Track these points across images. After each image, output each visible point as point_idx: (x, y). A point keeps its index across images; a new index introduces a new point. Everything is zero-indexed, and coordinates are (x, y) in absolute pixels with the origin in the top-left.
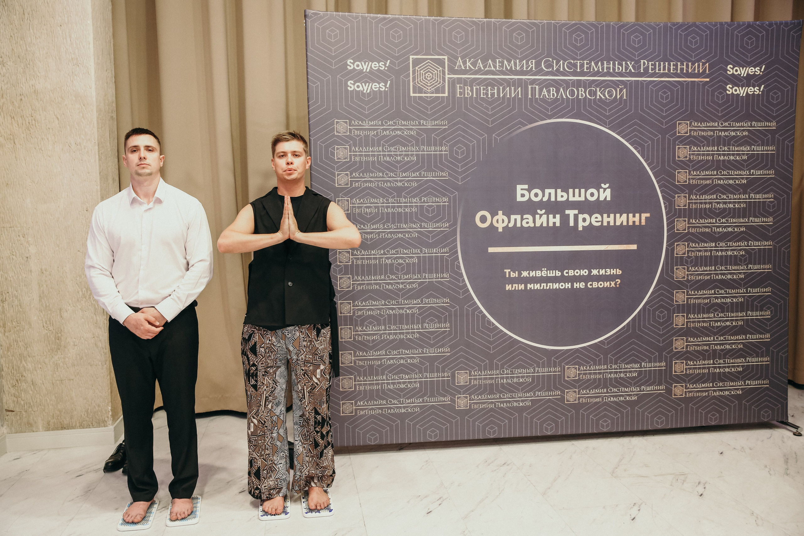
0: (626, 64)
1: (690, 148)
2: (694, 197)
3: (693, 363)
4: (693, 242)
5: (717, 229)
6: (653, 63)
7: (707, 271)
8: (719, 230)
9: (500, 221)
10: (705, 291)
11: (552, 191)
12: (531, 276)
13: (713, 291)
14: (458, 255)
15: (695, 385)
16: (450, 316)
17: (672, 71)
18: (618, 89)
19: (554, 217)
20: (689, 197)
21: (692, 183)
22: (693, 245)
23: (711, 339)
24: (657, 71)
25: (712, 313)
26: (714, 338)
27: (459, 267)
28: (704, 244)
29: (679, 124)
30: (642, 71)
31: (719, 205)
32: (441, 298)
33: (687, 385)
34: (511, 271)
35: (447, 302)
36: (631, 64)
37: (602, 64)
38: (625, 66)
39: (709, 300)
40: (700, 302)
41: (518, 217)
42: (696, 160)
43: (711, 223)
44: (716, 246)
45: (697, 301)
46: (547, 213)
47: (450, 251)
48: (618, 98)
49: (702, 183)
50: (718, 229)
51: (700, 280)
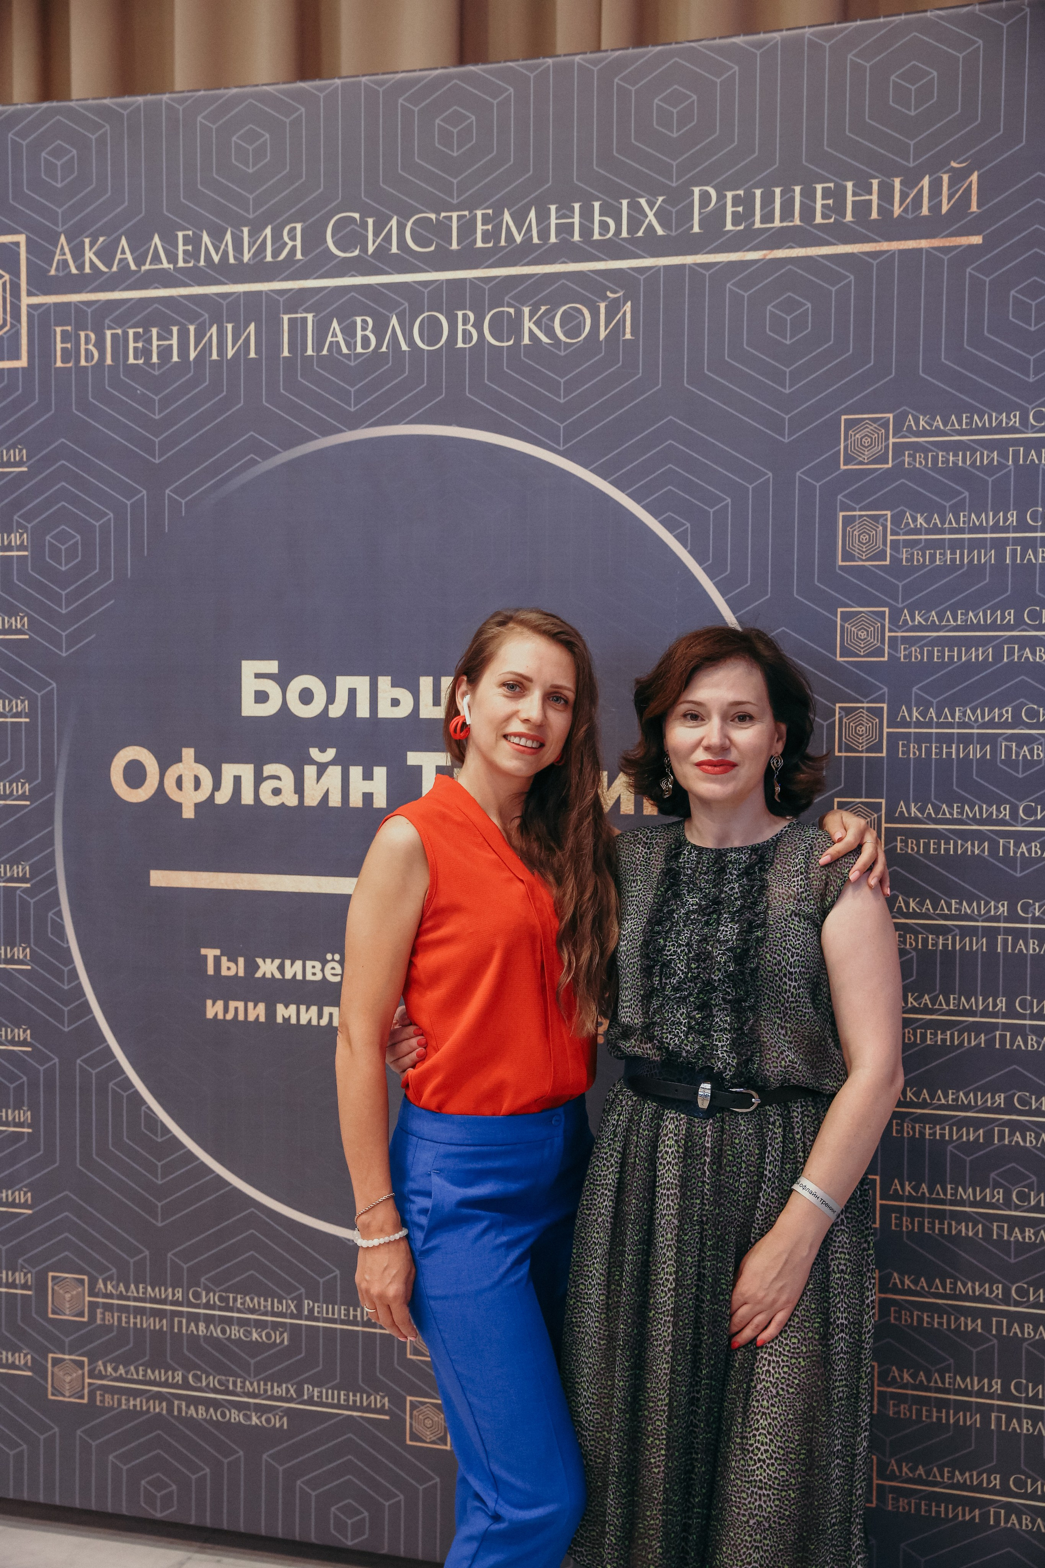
0: (635, 207)
1: (897, 520)
2: (915, 714)
3: (914, 1376)
4: (908, 894)
5: (1017, 845)
6: (741, 192)
7: (971, 1013)
8: (1029, 850)
9: (188, 783)
10: (967, 1095)
11: (362, 683)
12: (289, 975)
13: (1000, 1099)
14: (56, 892)
15: (921, 1470)
16: (33, 1085)
17: (819, 220)
18: (602, 306)
19: (368, 776)
20: (894, 712)
21: (908, 656)
22: (912, 904)
23: (991, 1292)
24: (758, 225)
25: (997, 1185)
26: (1006, 1291)
27: (60, 930)
28: (961, 904)
29: (850, 424)
30: (696, 229)
31: (1025, 748)
32: (6, 1027)
33: (889, 1464)
34: (222, 954)
35: (25, 1039)
36: (651, 205)
37: (543, 217)
38: (628, 214)
39: (981, 1131)
40: (942, 1135)
41: (246, 771)
42: (924, 565)
43: (989, 821)
44: (1012, 917)
45: (927, 1131)
46: (343, 761)
47: (35, 872)
48: (603, 334)
49: (951, 658)
50: (1023, 848)
51: (943, 1049)
